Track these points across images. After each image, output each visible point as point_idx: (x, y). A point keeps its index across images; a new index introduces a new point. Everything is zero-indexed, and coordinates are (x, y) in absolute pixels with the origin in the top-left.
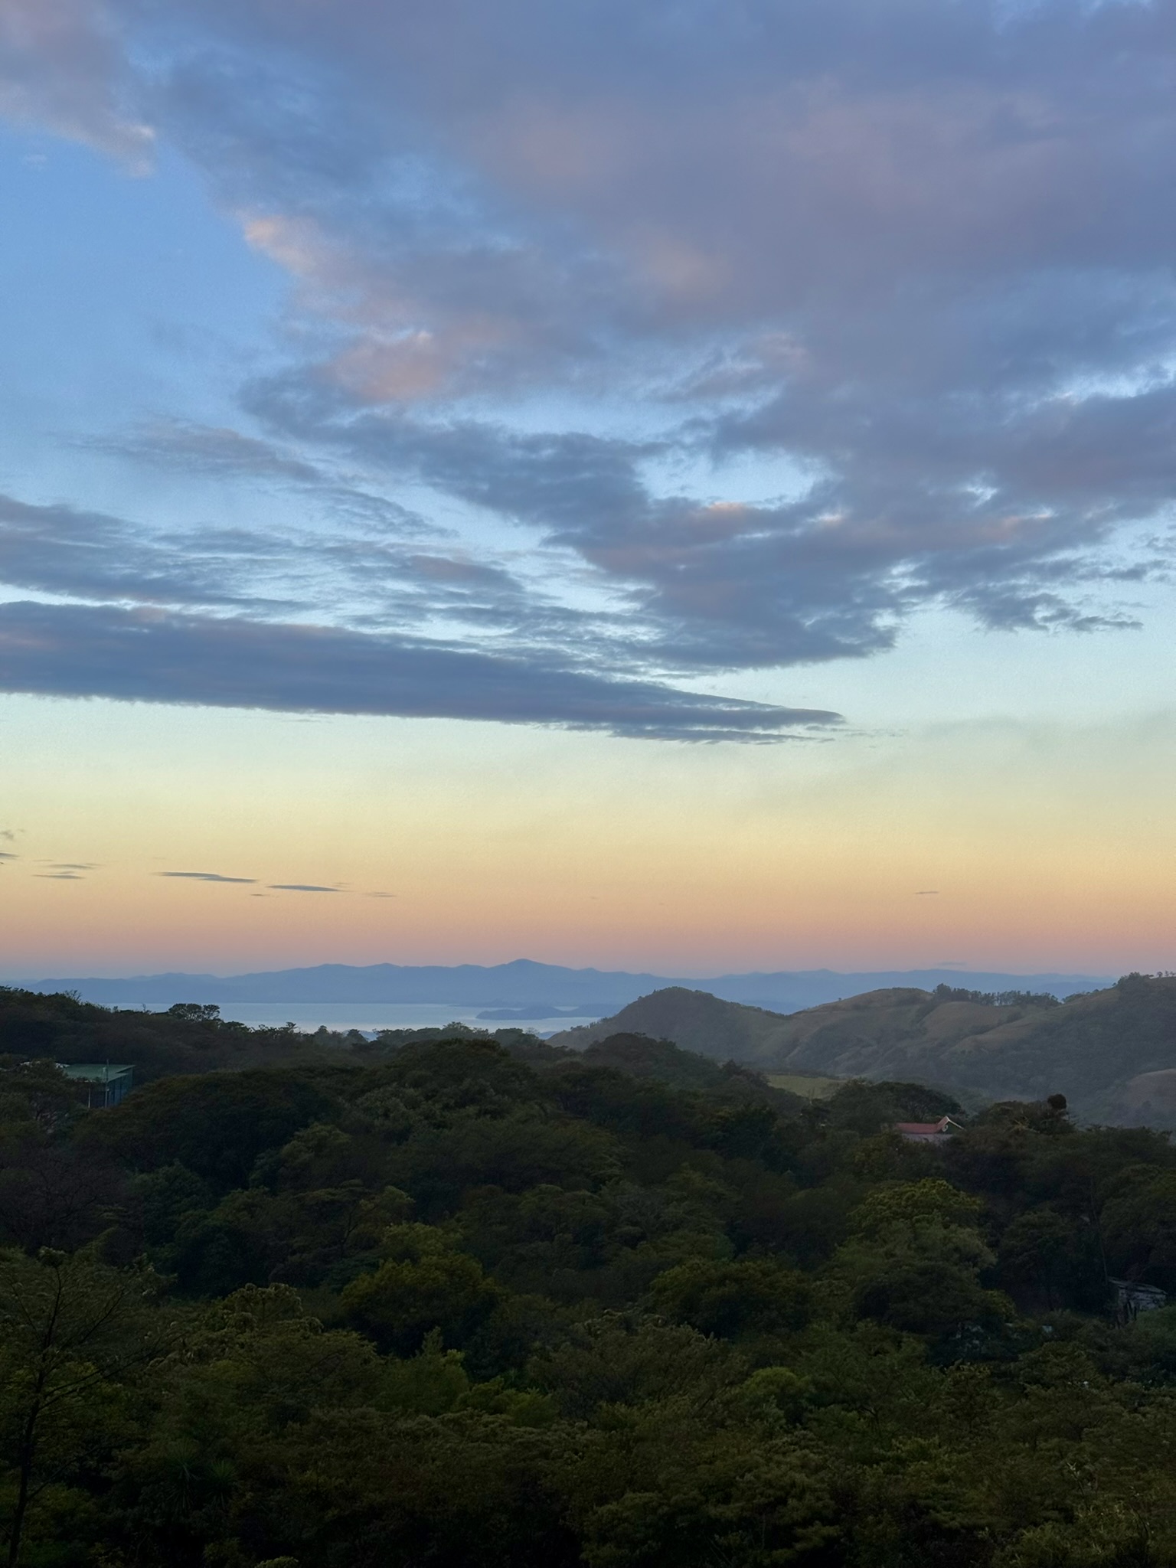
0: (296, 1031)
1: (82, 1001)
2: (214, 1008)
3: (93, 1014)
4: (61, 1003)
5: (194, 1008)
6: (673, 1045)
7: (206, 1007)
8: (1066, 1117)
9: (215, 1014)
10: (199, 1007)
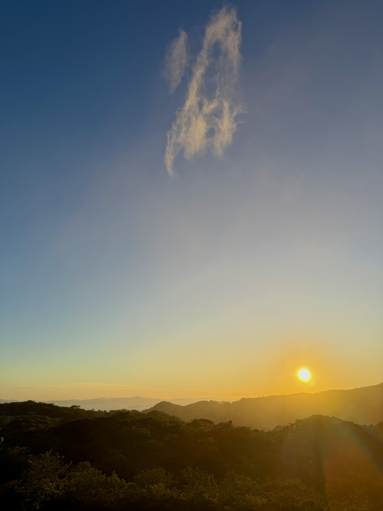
0: (94, 411)
1: (55, 405)
2: (79, 406)
3: (57, 407)
4: (51, 406)
5: (76, 406)
6: (163, 412)
7: (78, 406)
8: (232, 425)
9: (80, 407)
10: (77, 406)
